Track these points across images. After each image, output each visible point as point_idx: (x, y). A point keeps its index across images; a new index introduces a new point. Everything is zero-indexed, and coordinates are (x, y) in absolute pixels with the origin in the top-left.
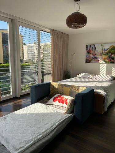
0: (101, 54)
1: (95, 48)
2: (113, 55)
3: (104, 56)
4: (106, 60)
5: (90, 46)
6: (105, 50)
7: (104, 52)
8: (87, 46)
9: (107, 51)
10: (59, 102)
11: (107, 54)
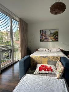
0: (50, 36)
1: (46, 32)
2: (57, 37)
3: (52, 37)
4: (53, 39)
5: (43, 31)
6: (52, 33)
7: (52, 35)
8: (41, 31)
9: (53, 34)
10: (45, 71)
11: (53, 36)
